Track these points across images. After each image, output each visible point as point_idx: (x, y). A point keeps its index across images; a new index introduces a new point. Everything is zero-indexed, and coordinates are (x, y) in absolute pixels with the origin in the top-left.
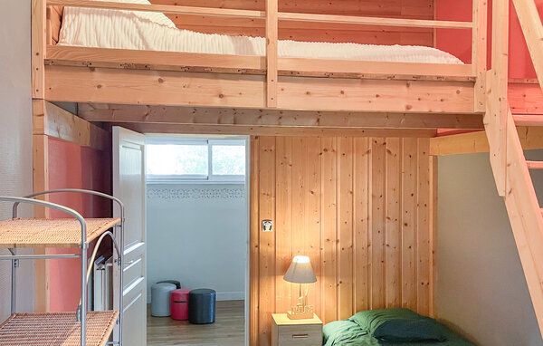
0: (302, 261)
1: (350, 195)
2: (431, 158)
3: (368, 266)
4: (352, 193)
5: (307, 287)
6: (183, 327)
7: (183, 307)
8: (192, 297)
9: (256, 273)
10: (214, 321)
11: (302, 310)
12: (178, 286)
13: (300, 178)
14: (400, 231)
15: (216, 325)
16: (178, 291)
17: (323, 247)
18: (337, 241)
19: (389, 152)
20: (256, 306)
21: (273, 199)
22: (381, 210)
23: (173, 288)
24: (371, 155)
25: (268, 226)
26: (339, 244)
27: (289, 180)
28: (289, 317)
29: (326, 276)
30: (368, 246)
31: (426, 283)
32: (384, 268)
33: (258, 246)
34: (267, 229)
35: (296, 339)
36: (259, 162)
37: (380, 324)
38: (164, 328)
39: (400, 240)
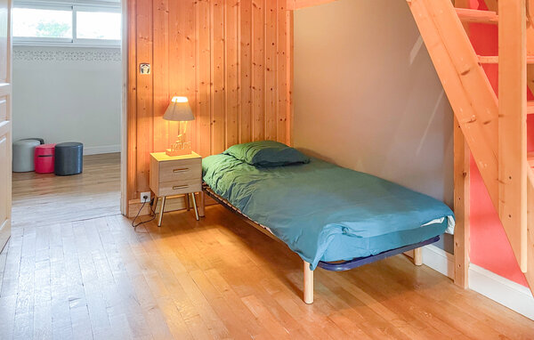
0: (181, 100)
1: (222, 42)
2: (288, 13)
3: (238, 106)
4: (223, 40)
5: (185, 125)
6: (49, 179)
7: (48, 161)
8: (57, 151)
9: (134, 115)
10: (81, 172)
11: (181, 146)
12: (42, 142)
13: (176, 24)
14: (264, 76)
15: (83, 175)
16: (42, 146)
17: (198, 90)
18: (211, 84)
19: (255, 5)
20: (134, 147)
21: (151, 43)
22: (248, 56)
23: (37, 144)
24: (239, 7)
25: (146, 68)
26: (213, 87)
27: (166, 26)
28: (168, 154)
29: (201, 115)
30: (238, 88)
31: (283, 119)
32: (251, 107)
33: (136, 89)
34: (145, 72)
35: (178, 174)
36: (136, 6)
37: (256, 152)
38: (27, 182)
39: (264, 83)
